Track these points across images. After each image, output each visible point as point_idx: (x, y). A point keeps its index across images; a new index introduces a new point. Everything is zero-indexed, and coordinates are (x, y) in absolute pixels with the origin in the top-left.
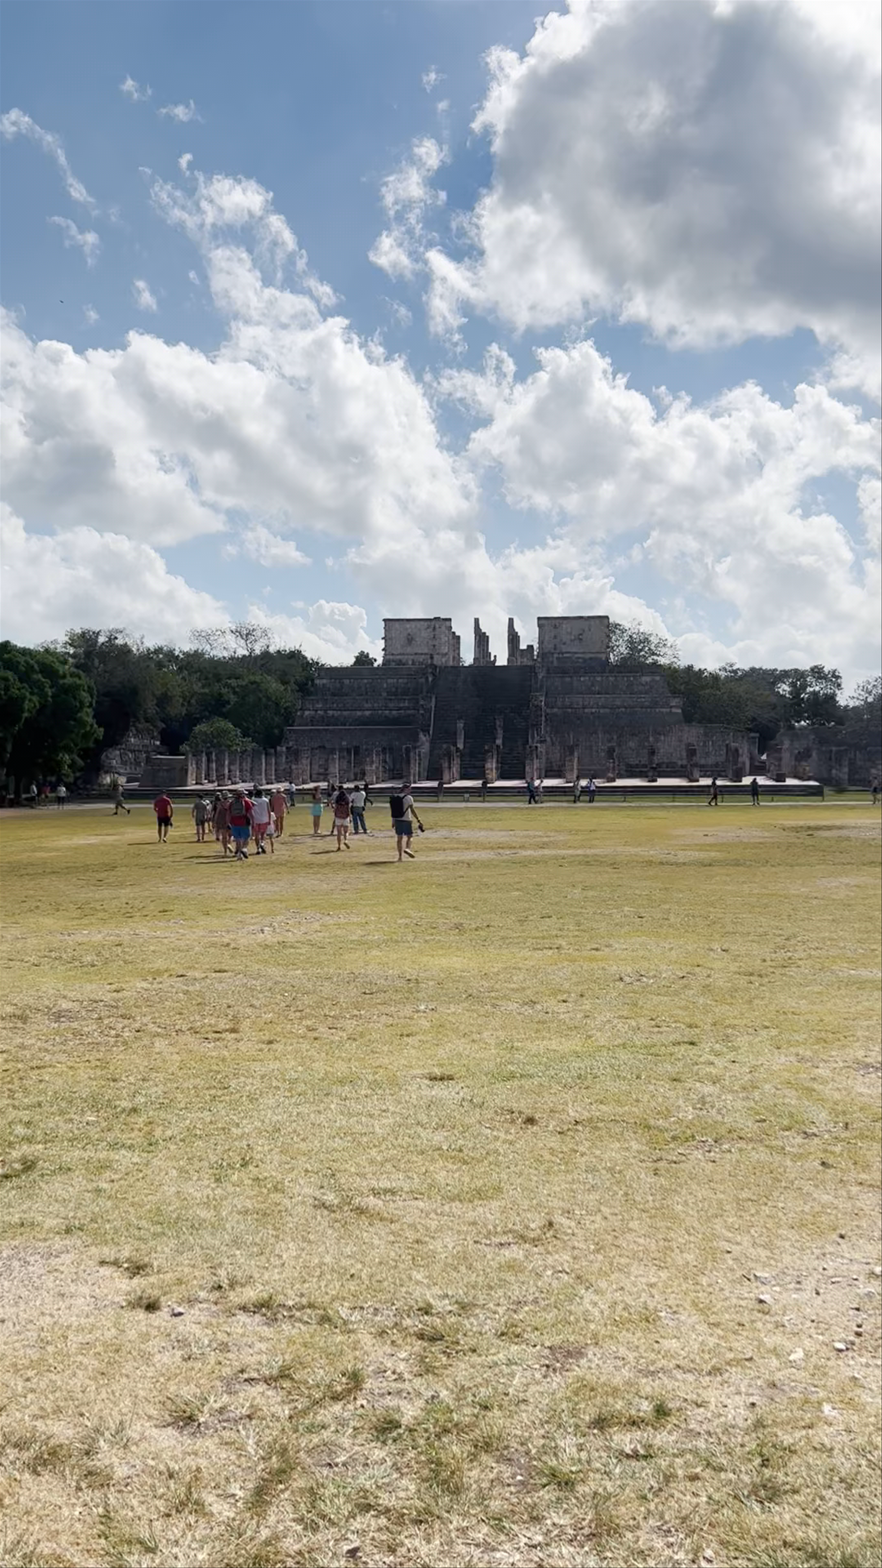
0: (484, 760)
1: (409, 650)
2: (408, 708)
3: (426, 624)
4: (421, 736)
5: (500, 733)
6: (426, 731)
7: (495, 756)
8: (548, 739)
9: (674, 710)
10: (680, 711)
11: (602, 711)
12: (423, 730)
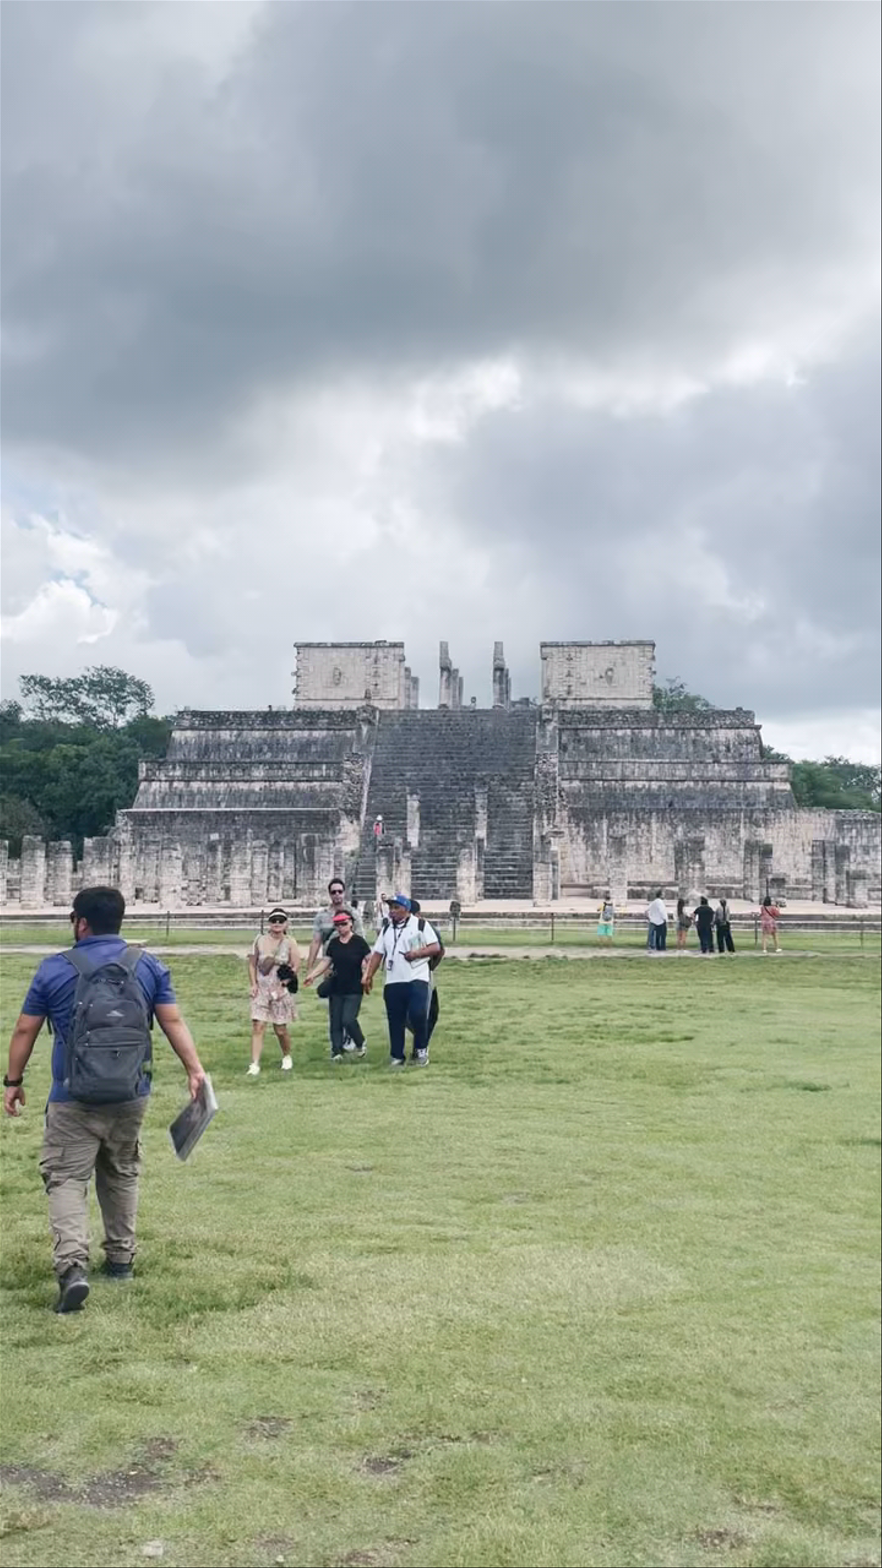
0: (456, 863)
1: (339, 693)
2: (327, 779)
3: (363, 652)
4: (345, 822)
5: (482, 816)
6: (353, 813)
7: (475, 856)
8: (566, 831)
9: (778, 786)
10: (787, 787)
11: (654, 785)
12: (348, 813)
